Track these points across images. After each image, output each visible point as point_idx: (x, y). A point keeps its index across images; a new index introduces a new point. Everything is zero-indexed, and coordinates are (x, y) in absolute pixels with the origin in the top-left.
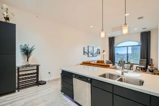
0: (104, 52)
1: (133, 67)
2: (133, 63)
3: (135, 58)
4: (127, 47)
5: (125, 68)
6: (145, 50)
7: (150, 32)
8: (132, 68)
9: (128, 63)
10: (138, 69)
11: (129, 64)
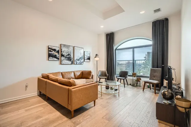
0: (97, 56)
1: (141, 81)
2: (141, 74)
3: (148, 67)
4: (133, 48)
5: (129, 83)
6: (160, 51)
7: (167, 20)
8: (139, 84)
9: (134, 75)
10: (148, 86)
11: (135, 77)
